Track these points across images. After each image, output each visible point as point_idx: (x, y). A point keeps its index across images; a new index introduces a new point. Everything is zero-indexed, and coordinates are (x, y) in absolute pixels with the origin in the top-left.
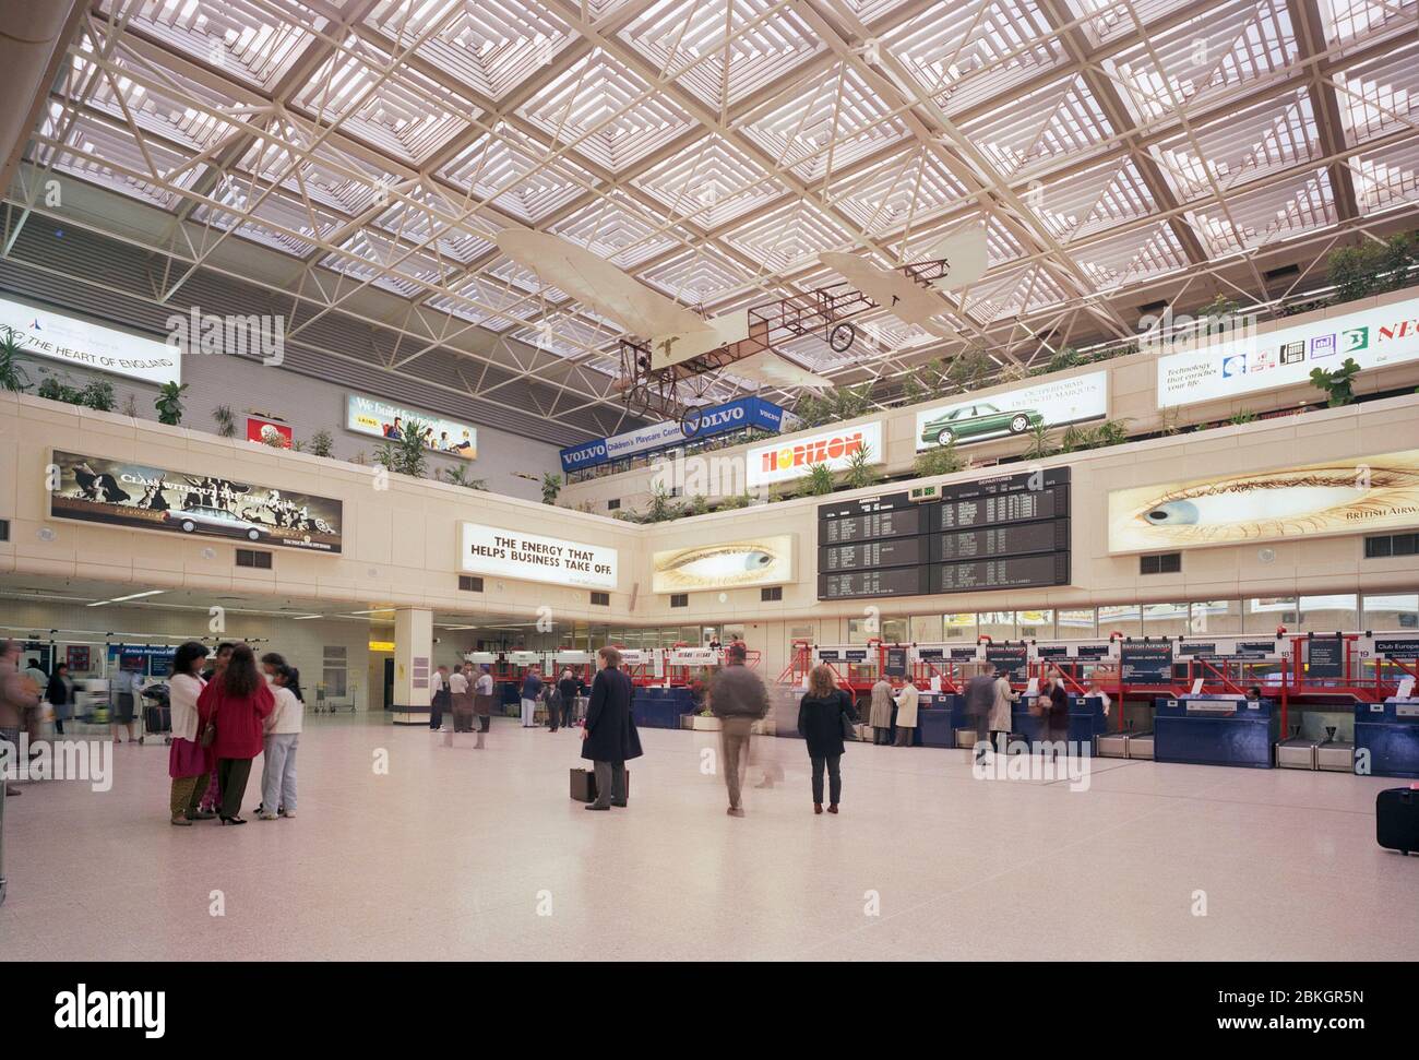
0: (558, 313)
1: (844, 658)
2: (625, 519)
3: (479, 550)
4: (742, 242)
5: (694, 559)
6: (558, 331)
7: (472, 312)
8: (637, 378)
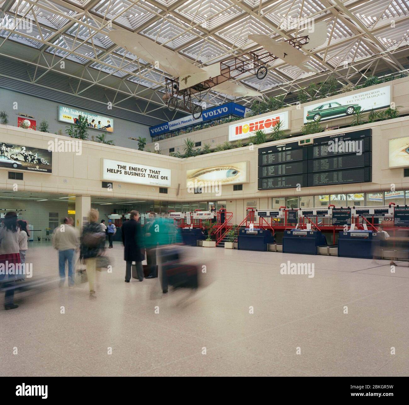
0: (146, 69)
1: (269, 215)
2: (175, 156)
3: (111, 171)
4: (225, 35)
5: (204, 173)
6: (146, 77)
7: (110, 70)
8: (173, 94)
